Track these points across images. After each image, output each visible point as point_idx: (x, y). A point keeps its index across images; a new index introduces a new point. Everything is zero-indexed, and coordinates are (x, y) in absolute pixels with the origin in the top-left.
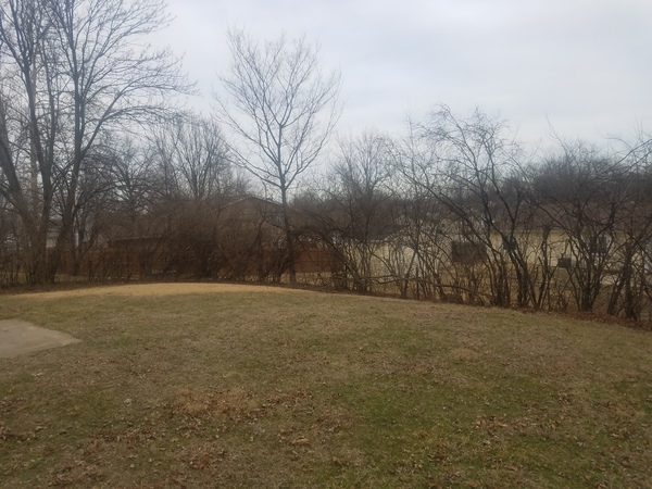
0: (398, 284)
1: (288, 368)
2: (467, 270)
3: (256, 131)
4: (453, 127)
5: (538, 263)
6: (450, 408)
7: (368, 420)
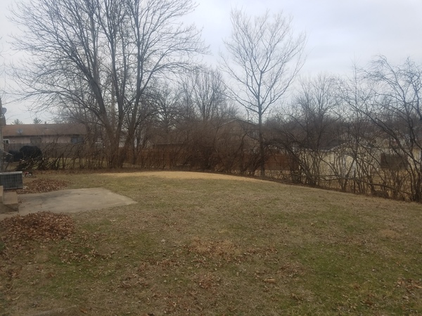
0: (340, 182)
1: (261, 232)
2: (393, 174)
3: (245, 76)
4: (388, 71)
6: (378, 271)
7: (317, 272)
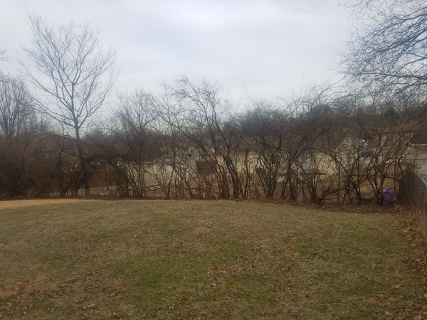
1: (82, 256)
2: (205, 178)
4: (191, 90)
5: (243, 171)
6: (192, 266)
